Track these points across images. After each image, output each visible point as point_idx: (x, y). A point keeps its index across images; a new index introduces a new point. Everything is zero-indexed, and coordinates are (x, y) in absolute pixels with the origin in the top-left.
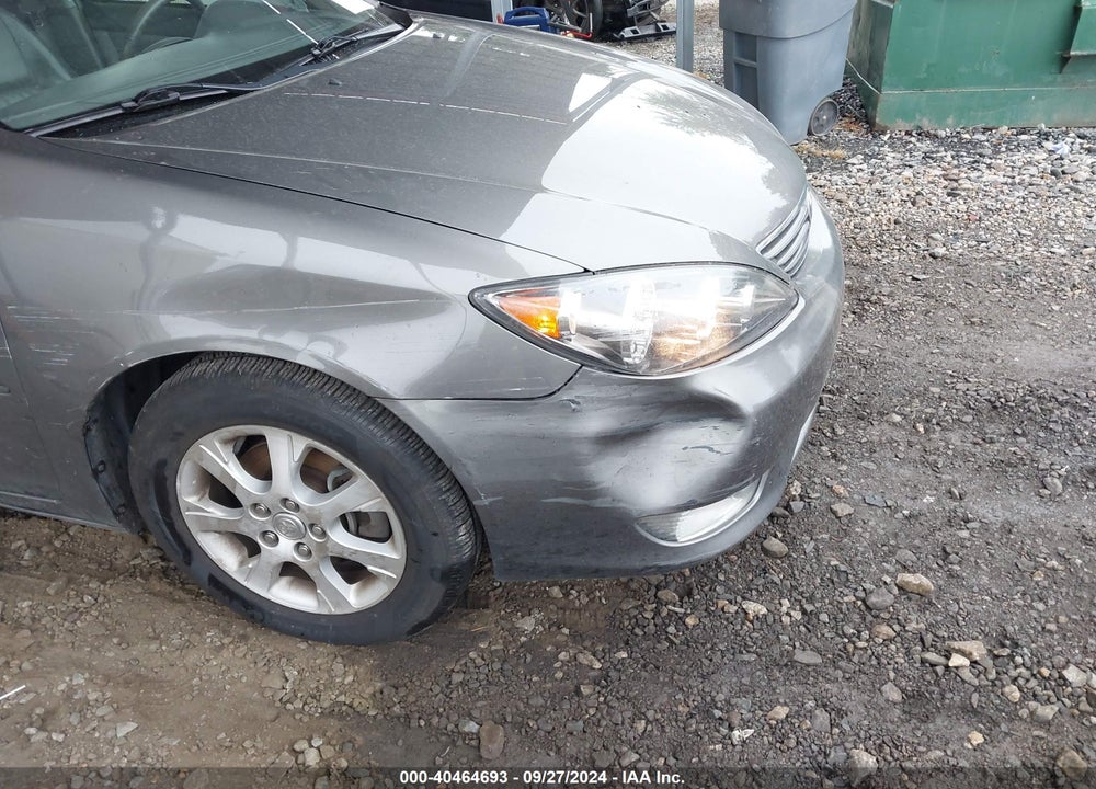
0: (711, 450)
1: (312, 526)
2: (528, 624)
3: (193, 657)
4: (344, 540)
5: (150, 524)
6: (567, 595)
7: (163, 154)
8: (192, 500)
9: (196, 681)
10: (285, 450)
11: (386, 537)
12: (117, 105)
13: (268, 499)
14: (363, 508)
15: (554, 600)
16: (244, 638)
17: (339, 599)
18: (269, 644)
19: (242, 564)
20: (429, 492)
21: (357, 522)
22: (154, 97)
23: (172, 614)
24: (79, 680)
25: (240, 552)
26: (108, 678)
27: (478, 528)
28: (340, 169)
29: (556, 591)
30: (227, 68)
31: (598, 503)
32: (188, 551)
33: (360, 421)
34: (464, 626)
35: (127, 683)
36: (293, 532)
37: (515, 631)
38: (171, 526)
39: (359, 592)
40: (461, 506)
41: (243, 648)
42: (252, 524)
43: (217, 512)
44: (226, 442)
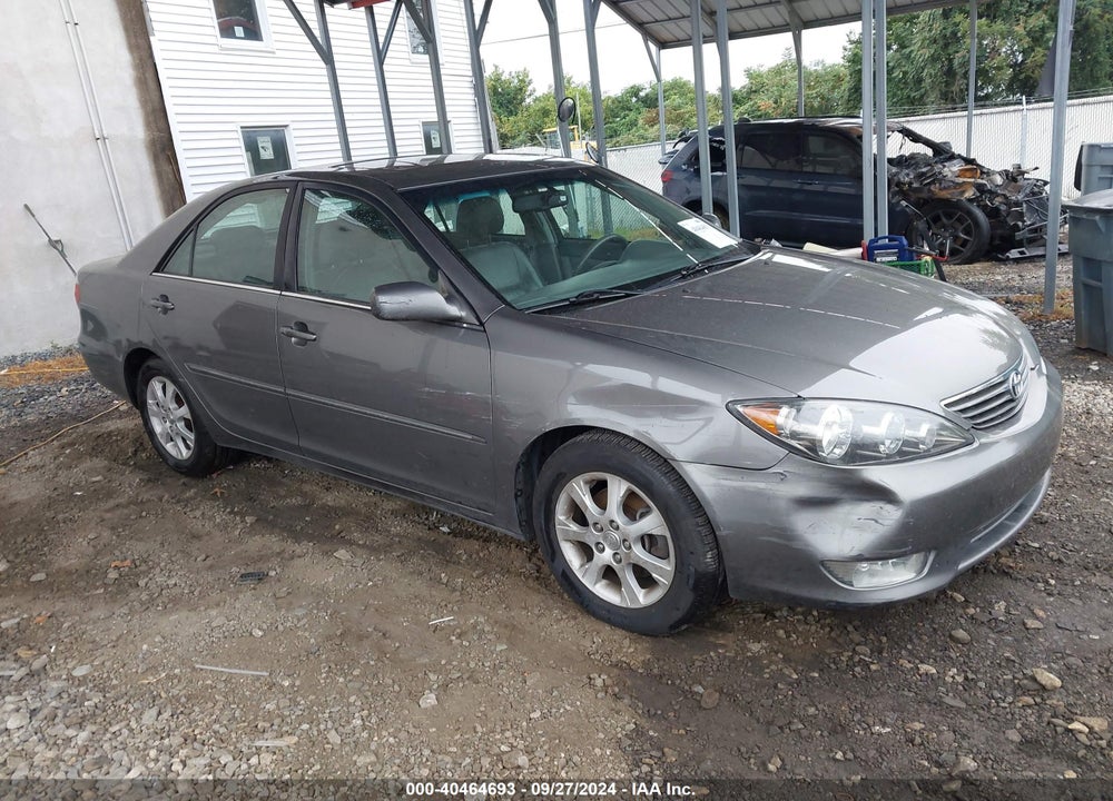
0: (876, 522)
1: (625, 540)
2: (755, 647)
3: (543, 621)
4: (639, 553)
5: (538, 533)
6: (789, 637)
7: (583, 324)
8: (562, 518)
9: (543, 634)
10: (617, 489)
11: (665, 557)
12: (568, 299)
13: (603, 520)
14: (654, 532)
15: (778, 638)
16: (575, 618)
17: (634, 598)
18: (588, 623)
19: (582, 566)
20: (690, 523)
21: (649, 541)
22: (586, 296)
23: (536, 598)
24: (481, 619)
25: (583, 559)
26: (496, 622)
27: (719, 557)
28: (672, 337)
29: (781, 633)
30: (629, 282)
31: (795, 545)
32: (554, 553)
33: (658, 474)
34: (712, 639)
35: (506, 626)
36: (614, 545)
37: (745, 649)
38: (548, 533)
39: (646, 595)
40: (710, 538)
41: (573, 622)
42: (591, 536)
43: (574, 527)
44: (586, 483)
